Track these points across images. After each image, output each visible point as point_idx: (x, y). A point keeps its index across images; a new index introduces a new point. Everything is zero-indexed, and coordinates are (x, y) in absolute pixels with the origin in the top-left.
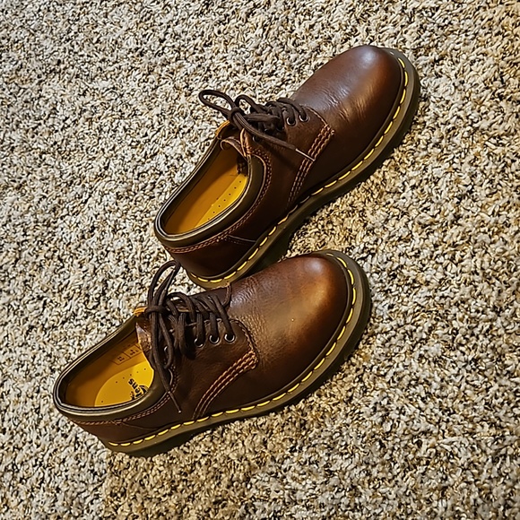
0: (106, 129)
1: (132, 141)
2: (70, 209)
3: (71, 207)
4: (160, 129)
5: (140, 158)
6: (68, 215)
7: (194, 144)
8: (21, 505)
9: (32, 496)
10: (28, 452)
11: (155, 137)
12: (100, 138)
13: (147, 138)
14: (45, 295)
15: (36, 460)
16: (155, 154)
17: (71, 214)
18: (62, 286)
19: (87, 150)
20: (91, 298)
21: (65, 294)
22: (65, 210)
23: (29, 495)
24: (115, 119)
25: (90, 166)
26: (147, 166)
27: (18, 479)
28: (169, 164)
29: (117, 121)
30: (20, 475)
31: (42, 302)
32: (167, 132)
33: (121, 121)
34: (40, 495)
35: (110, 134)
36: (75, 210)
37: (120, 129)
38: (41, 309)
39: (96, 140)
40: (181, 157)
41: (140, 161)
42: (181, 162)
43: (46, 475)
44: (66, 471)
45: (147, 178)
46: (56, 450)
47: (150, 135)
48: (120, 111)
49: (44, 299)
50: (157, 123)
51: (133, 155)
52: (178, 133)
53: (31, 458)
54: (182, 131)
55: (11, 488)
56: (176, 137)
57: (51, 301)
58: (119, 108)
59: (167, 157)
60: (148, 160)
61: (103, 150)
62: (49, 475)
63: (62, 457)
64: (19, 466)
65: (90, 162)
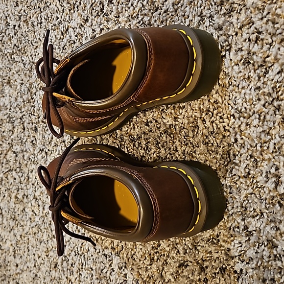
0: (35, 24)
1: (52, 26)
2: (37, 87)
3: (36, 85)
4: (63, 9)
5: (59, 36)
6: (37, 91)
7: (86, 12)
8: (77, 280)
9: (80, 274)
10: (69, 247)
11: (63, 17)
12: (35, 32)
13: (59, 20)
14: (44, 147)
15: (75, 252)
16: (67, 30)
17: (38, 90)
18: (50, 139)
19: (32, 43)
20: (66, 143)
21: (53, 144)
22: (34, 89)
23: (79, 274)
24: (38, 14)
25: (37, 54)
26: (65, 40)
27: (70, 265)
28: (76, 34)
29: (40, 15)
30: (70, 262)
31: (44, 153)
32: (68, 11)
33: (42, 14)
34: (84, 273)
35: (39, 27)
36: (39, 86)
37: (43, 20)
38: (46, 157)
39: (33, 34)
40: (82, 25)
41: (61, 38)
42: (83, 29)
43: (83, 260)
44: (92, 256)
45: (67, 49)
46: (82, 244)
47: (59, 17)
48: (39, 7)
49: (44, 150)
50: (60, 7)
51: (56, 36)
52: (74, 8)
53: (72, 251)
54: (76, 5)
55: (69, 271)
56: (74, 12)
57: (49, 150)
58: (37, 6)
59: (74, 29)
60: (65, 35)
61: (39, 39)
62: (84, 260)
63: (87, 248)
64: (68, 256)
65: (36, 51)
